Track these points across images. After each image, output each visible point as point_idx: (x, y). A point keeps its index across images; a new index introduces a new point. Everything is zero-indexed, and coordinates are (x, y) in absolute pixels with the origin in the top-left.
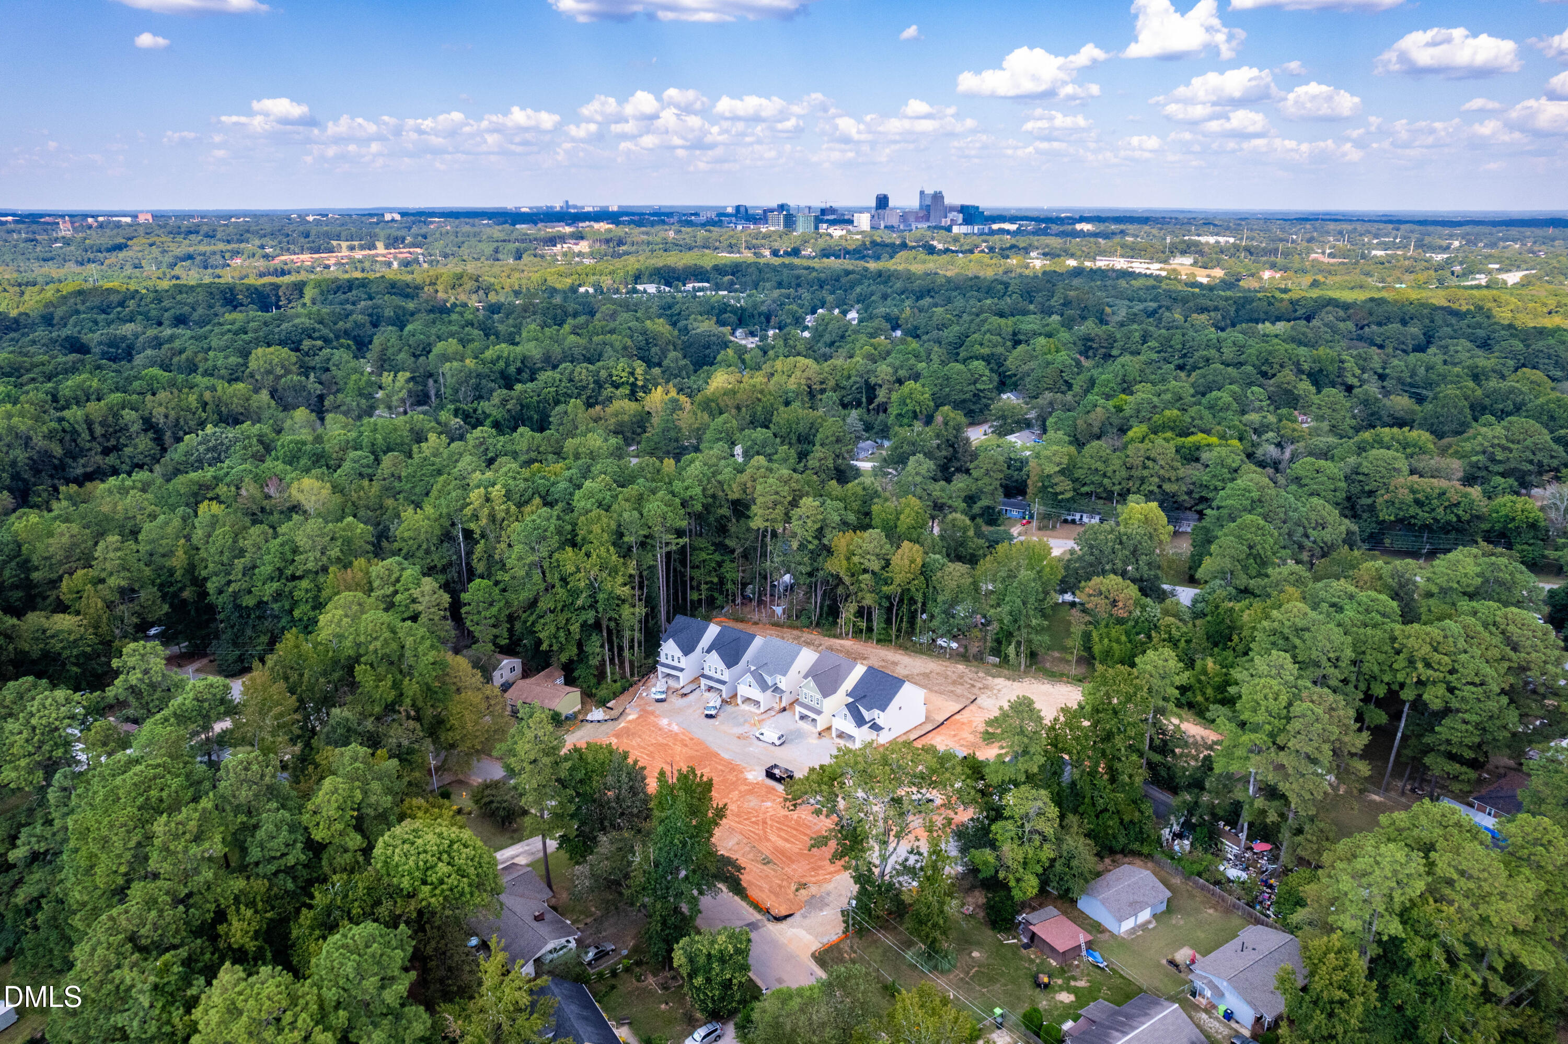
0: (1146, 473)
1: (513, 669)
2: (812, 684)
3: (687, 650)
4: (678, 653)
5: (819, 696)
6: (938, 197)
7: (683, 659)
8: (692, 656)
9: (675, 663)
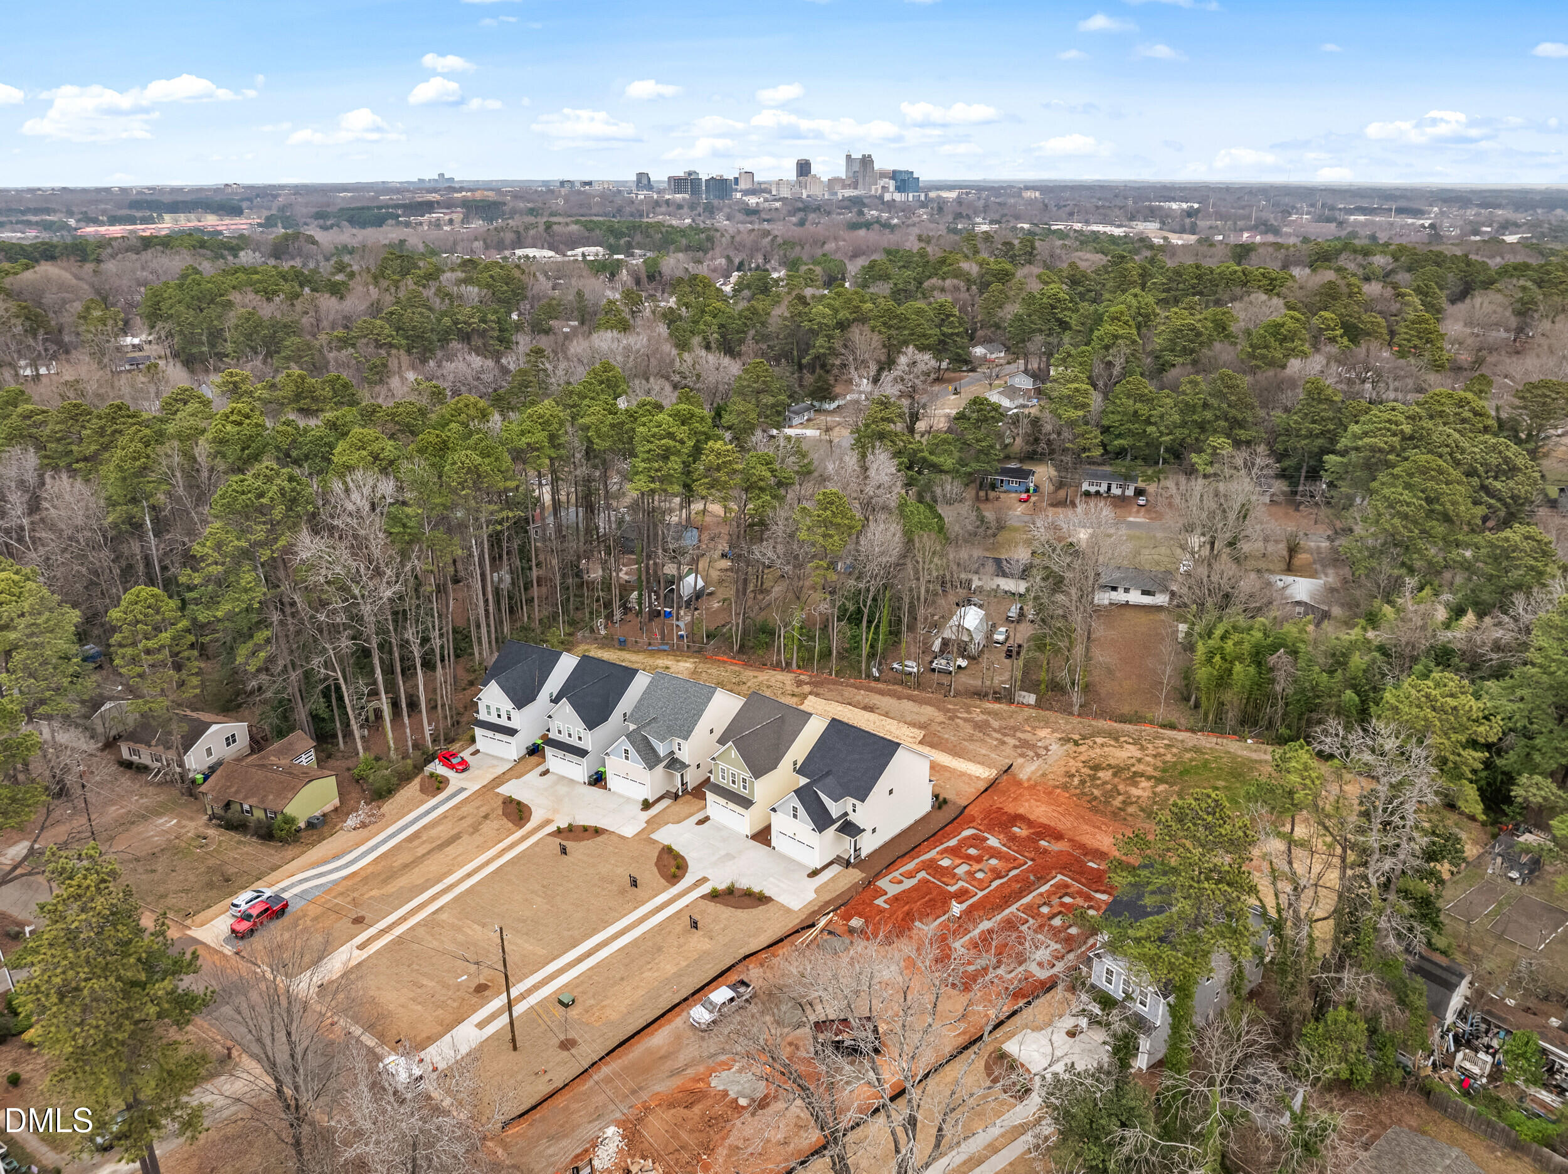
0: (1208, 415)
1: (231, 740)
2: (734, 753)
3: (522, 697)
4: (506, 705)
5: (747, 774)
6: (867, 161)
7: (515, 714)
8: (531, 709)
9: (503, 721)
